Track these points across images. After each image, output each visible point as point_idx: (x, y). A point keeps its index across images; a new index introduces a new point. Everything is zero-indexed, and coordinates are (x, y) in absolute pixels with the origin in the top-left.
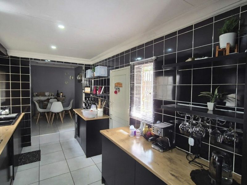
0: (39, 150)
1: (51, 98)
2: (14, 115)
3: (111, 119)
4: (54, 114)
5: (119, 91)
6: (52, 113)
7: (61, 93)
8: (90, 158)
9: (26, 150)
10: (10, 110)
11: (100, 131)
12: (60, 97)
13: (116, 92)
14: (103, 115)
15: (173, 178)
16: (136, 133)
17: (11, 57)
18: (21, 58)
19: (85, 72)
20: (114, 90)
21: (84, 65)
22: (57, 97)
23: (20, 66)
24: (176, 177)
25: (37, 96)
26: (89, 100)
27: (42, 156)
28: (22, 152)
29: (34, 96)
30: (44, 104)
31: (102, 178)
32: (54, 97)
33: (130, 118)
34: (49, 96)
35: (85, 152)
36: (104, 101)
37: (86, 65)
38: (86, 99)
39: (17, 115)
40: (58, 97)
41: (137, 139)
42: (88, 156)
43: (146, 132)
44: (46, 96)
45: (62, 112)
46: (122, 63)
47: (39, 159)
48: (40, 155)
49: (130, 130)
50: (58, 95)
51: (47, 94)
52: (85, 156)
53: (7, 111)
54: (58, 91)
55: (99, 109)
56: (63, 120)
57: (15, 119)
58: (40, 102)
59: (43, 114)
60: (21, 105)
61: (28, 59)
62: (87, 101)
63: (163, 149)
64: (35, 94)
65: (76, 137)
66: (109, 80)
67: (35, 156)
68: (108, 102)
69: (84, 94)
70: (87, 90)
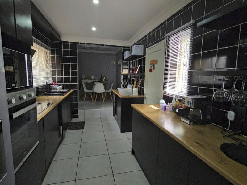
0: (83, 121)
1: (96, 81)
2: (66, 90)
3: (145, 98)
4: (97, 94)
5: (154, 68)
6: (96, 93)
7: (104, 77)
8: (124, 133)
9: (74, 120)
10: (63, 87)
11: (131, 105)
12: (103, 80)
13: (151, 71)
14: (138, 95)
15: (196, 145)
16: (166, 107)
17: (64, 42)
18: (70, 42)
19: (124, 54)
20: (149, 68)
21: (122, 47)
22: (100, 80)
23: (70, 50)
24: (201, 145)
25: (85, 79)
26: (126, 81)
27: (85, 126)
28: (72, 121)
29: (83, 79)
30: (90, 86)
31: (132, 149)
32: (98, 80)
33: (163, 95)
34: (94, 79)
35: (119, 127)
36: (140, 81)
37: (124, 47)
38: (123, 80)
39: (68, 91)
40: (102, 80)
41: (167, 113)
42: (122, 131)
43: (177, 105)
44: (91, 79)
45: (104, 93)
46: (158, 37)
47: (83, 128)
48: (84, 125)
49: (160, 104)
50: (102, 78)
51: (93, 77)
52: (120, 131)
53: (61, 86)
54: (102, 75)
55: (134, 89)
56: (105, 101)
57: (66, 92)
58: (87, 84)
59: (88, 94)
60: (71, 83)
61: (76, 43)
62: (125, 82)
63: (194, 122)
64: (83, 78)
65: (114, 115)
66: (145, 58)
67: (81, 126)
68: (143, 81)
69: (122, 76)
70: (125, 72)
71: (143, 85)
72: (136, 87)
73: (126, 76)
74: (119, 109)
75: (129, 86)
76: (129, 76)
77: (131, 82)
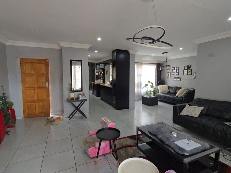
14: (103, 82)
19: (96, 66)
20: (106, 73)
21: (95, 63)
62: (97, 78)
66: (104, 69)
68: (104, 78)
69: (96, 76)
70: (97, 74)
71: (104, 79)
72: (102, 80)
73: (97, 76)
74: (95, 91)
75: (99, 80)
76: (99, 76)
77: (100, 78)
